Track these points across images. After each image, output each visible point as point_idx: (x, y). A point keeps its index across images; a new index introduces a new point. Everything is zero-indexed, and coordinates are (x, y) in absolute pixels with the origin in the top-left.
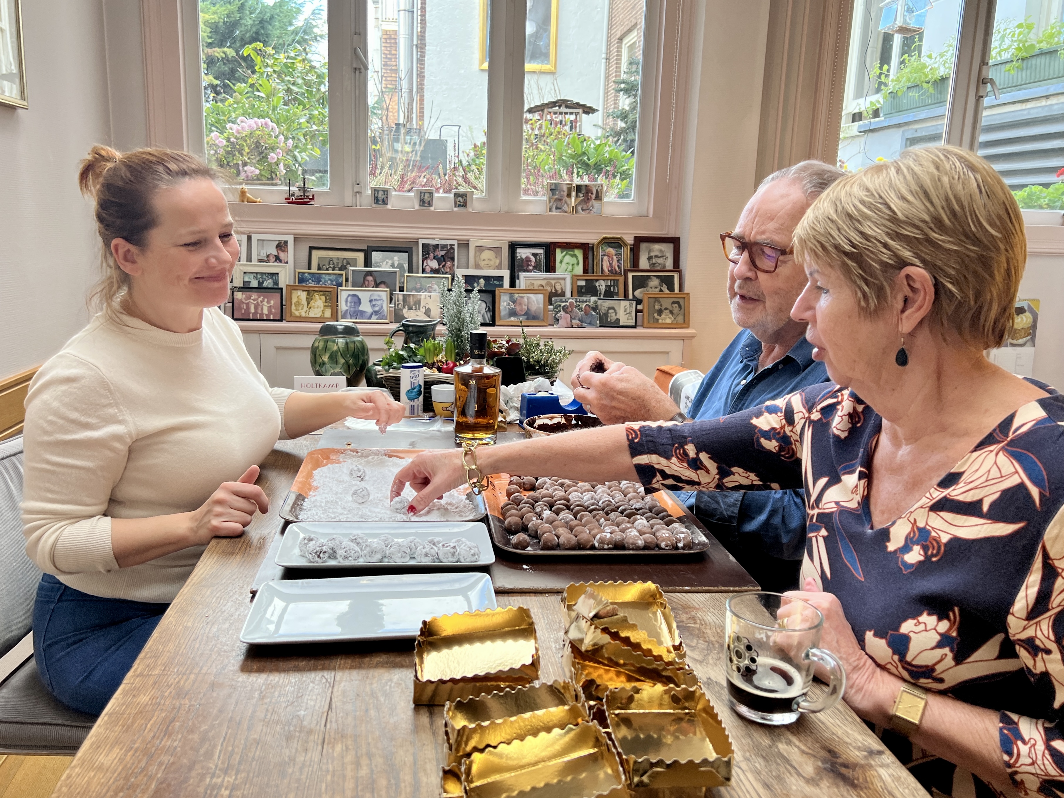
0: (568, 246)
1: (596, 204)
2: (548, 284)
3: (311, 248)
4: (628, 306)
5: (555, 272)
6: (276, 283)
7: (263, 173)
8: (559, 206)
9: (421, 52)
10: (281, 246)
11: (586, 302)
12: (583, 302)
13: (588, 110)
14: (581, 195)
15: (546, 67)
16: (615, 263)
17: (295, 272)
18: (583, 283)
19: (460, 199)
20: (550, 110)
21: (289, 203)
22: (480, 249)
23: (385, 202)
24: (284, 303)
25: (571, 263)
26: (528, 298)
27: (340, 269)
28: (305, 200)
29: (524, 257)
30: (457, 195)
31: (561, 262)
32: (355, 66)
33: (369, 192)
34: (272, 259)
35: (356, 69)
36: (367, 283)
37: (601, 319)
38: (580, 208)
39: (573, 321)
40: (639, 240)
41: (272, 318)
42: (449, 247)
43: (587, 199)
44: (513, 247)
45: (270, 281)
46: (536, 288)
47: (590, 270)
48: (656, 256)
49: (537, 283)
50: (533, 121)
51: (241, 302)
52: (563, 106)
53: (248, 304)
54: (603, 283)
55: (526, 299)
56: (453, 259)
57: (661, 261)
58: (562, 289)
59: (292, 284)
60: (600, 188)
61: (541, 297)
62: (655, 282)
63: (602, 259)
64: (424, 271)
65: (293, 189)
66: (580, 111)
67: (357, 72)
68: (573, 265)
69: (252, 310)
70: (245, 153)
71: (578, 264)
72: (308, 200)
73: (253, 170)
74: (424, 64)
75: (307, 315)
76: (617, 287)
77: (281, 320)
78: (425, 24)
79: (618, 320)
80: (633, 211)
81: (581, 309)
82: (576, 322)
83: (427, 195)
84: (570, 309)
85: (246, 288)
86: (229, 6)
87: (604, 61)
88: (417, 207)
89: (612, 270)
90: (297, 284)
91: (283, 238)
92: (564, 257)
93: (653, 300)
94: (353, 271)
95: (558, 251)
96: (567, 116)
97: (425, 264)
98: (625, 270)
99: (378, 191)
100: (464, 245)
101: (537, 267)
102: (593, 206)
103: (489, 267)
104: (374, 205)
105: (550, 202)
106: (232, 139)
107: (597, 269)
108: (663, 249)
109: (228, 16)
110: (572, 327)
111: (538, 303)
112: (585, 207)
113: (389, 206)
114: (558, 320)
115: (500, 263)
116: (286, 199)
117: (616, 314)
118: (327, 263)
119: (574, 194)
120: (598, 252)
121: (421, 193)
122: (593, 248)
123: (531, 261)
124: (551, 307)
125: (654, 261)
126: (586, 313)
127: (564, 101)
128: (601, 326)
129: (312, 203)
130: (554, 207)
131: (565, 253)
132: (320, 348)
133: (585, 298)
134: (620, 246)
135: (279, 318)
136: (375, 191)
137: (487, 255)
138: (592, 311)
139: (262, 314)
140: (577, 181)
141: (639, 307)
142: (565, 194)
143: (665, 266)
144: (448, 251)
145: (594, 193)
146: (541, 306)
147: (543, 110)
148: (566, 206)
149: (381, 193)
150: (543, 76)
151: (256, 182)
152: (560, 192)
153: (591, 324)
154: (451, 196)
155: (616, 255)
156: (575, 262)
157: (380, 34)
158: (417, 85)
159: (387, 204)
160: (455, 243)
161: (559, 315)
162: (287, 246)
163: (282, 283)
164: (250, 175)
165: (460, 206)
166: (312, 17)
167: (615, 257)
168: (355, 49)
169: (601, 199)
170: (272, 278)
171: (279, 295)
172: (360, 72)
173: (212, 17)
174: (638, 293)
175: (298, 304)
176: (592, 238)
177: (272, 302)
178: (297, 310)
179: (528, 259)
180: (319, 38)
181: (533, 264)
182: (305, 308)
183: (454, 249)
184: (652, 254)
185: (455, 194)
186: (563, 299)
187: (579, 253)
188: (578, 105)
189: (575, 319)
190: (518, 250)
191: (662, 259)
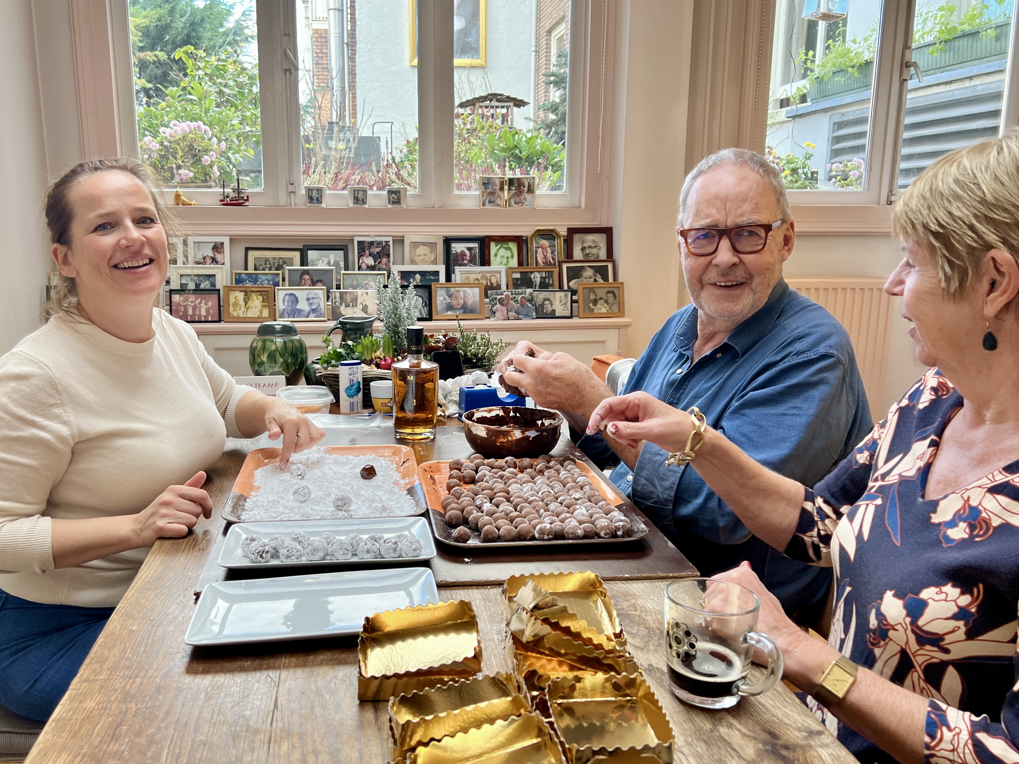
0: (502, 240)
1: (528, 197)
2: (483, 277)
3: (247, 249)
4: (563, 297)
5: (490, 265)
6: (213, 284)
7: (198, 176)
8: (492, 200)
9: (352, 50)
10: (217, 248)
11: (522, 294)
12: (519, 294)
13: (519, 103)
14: (514, 188)
15: (476, 62)
16: (549, 255)
17: (232, 273)
18: (518, 276)
19: (394, 195)
20: (481, 104)
21: (224, 205)
22: (415, 245)
23: (319, 201)
24: (222, 304)
25: (506, 256)
26: (464, 292)
27: (277, 269)
28: (240, 201)
29: (459, 251)
30: (390, 192)
31: (496, 255)
32: (285, 67)
33: (303, 192)
34: (209, 261)
35: (286, 70)
36: (303, 281)
37: (537, 310)
38: (512, 202)
39: (510, 313)
40: (572, 231)
41: (210, 319)
42: (384, 244)
43: (519, 192)
44: (448, 241)
45: (207, 282)
46: (472, 282)
47: (525, 262)
48: (589, 247)
49: (472, 277)
50: (464, 116)
51: (179, 304)
52: (494, 100)
53: (185, 307)
54: (537, 275)
55: (462, 293)
56: (388, 255)
57: (594, 251)
58: (497, 282)
59: (229, 285)
60: (532, 181)
61: (476, 291)
62: (589, 273)
63: (536, 252)
64: (360, 268)
65: (228, 190)
66: (511, 104)
67: (288, 73)
68: (507, 258)
69: (190, 312)
70: (178, 157)
71: (512, 257)
72: (243, 201)
73: (186, 173)
74: (355, 62)
75: (245, 316)
76: (552, 278)
77: (219, 321)
78: (355, 22)
79: (554, 311)
80: (565, 203)
81: (516, 301)
82: (512, 314)
83: (361, 193)
84: (506, 301)
85: (182, 290)
86: (159, 10)
87: (533, 54)
88: (351, 205)
89: (546, 262)
90: (234, 285)
91: (219, 239)
92: (498, 250)
93: (588, 290)
94: (289, 270)
95: (492, 244)
96: (498, 110)
97: (361, 261)
98: (559, 262)
99: (312, 190)
100: (399, 241)
101: (472, 261)
102: (525, 199)
103: (424, 262)
104: (308, 205)
105: (483, 196)
106: (166, 143)
107: (532, 261)
108: (596, 240)
109: (159, 20)
110: (509, 319)
111: (474, 296)
112: (518, 200)
113: (324, 205)
114: (494, 313)
115: (436, 258)
116: (221, 201)
117: (552, 305)
118: (263, 263)
119: (506, 187)
120: (532, 244)
121: (355, 191)
122: (527, 240)
123: (466, 255)
124: (487, 300)
125: (587, 251)
126: (522, 305)
127: (495, 95)
128: (537, 318)
129: (247, 204)
130: (487, 201)
131: (499, 246)
132: (258, 348)
133: (520, 291)
134: (553, 238)
135: (216, 318)
136: (309, 190)
137: (422, 250)
138: (528, 303)
139: (200, 316)
140: (509, 174)
141: (575, 298)
142: (498, 187)
143: (598, 256)
144: (383, 248)
145: (527, 185)
146: (478, 299)
147: (474, 105)
148: (499, 199)
149: (315, 192)
150: (473, 71)
151: (190, 185)
152: (492, 186)
153: (527, 316)
154: (385, 193)
155: (549, 246)
156: (510, 255)
157: (311, 33)
158: (349, 83)
159: (321, 203)
160: (390, 239)
161: (495, 308)
162: (223, 247)
163: (219, 285)
164: (184, 178)
165: (394, 203)
166: (243, 18)
167: (549, 249)
168: (285, 50)
169: (533, 192)
170: (209, 280)
171: (216, 296)
172: (290, 73)
173: (143, 21)
174: (573, 284)
175: (236, 304)
176: (525, 231)
177: (210, 304)
178: (234, 310)
179: (463, 254)
180: (250, 39)
181: (468, 258)
182: (243, 309)
183: (389, 246)
184: (586, 245)
185: (389, 191)
186: (499, 292)
187: (513, 246)
188: (509, 99)
189: (511, 311)
190: (453, 245)
191: (595, 249)
